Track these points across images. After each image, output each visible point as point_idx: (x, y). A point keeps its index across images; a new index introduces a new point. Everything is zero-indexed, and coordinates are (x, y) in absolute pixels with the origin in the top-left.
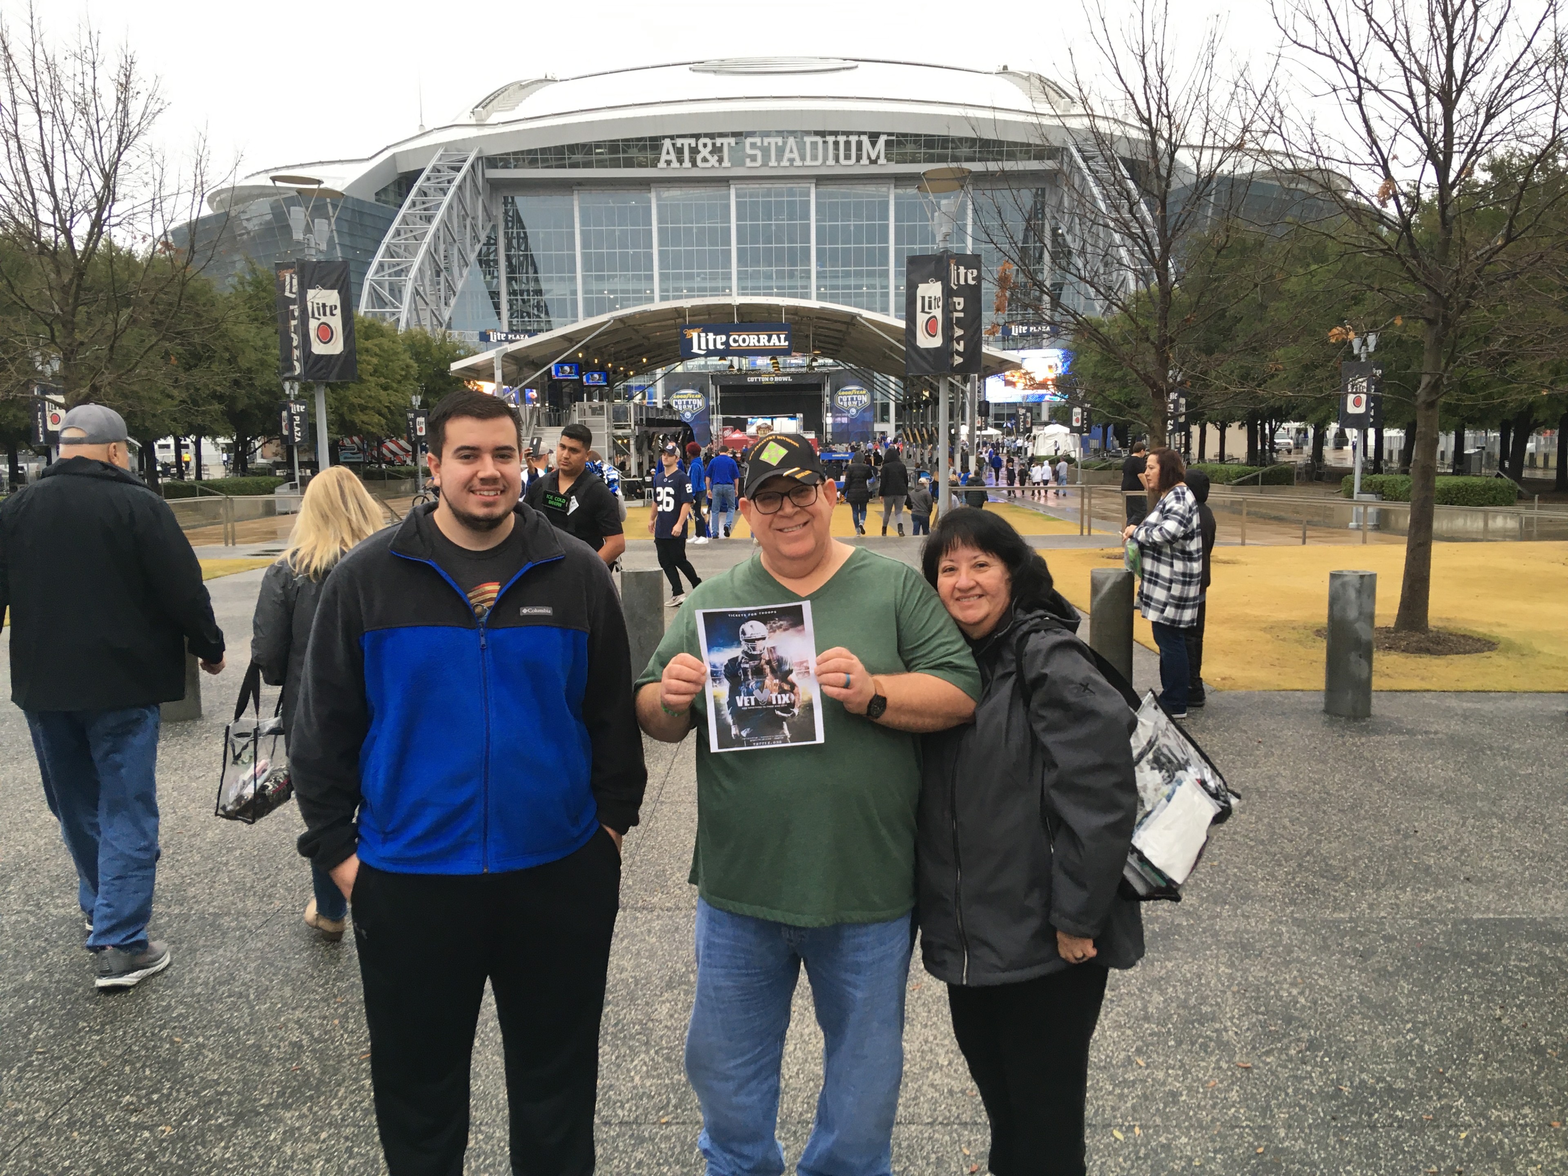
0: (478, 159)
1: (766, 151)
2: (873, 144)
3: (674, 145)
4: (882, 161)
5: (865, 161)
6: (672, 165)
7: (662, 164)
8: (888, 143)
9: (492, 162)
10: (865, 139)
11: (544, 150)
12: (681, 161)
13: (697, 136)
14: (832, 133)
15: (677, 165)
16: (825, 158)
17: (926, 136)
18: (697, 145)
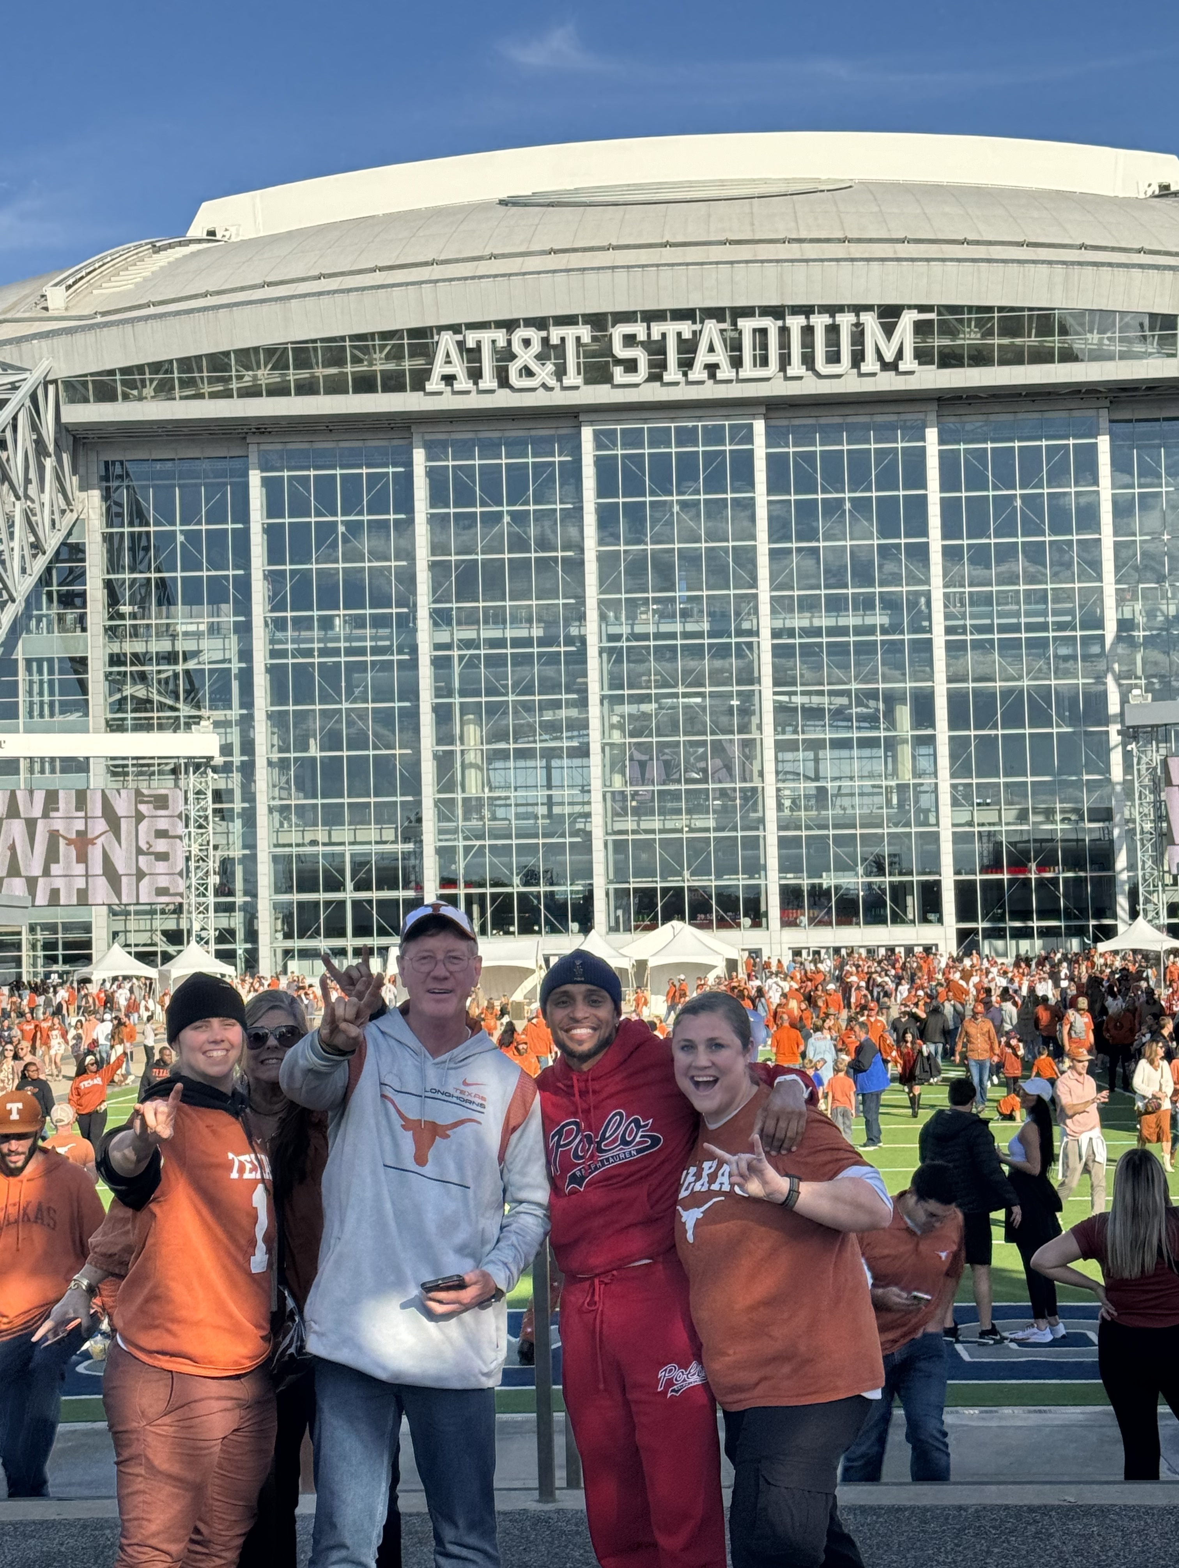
0: (49, 384)
1: (657, 349)
2: (889, 330)
3: (461, 344)
4: (908, 363)
5: (870, 364)
6: (457, 386)
7: (434, 384)
8: (921, 328)
9: (77, 389)
10: (870, 320)
11: (186, 364)
12: (475, 375)
13: (510, 325)
14: (796, 310)
15: (468, 385)
16: (785, 361)
17: (1001, 309)
18: (509, 342)
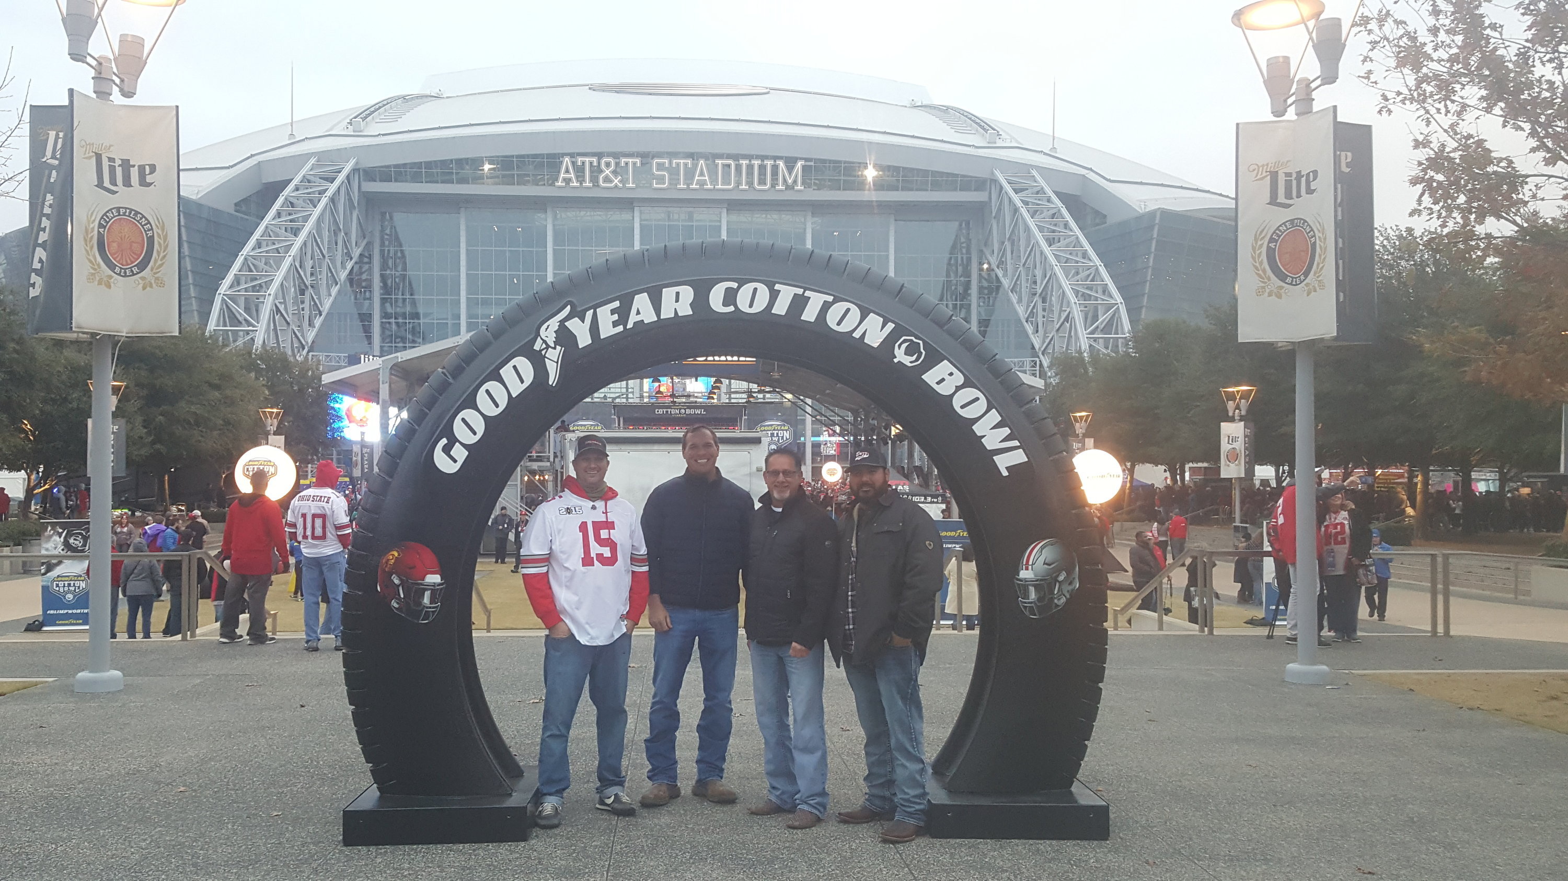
0: (355, 170)
1: (673, 172)
2: (790, 169)
3: (573, 163)
4: (799, 187)
5: (781, 186)
6: (571, 184)
7: (560, 183)
8: (806, 169)
9: (370, 174)
10: (781, 164)
11: (429, 165)
12: (581, 180)
13: (600, 155)
14: (745, 157)
15: (577, 184)
16: (738, 183)
17: (845, 162)
18: (599, 163)
